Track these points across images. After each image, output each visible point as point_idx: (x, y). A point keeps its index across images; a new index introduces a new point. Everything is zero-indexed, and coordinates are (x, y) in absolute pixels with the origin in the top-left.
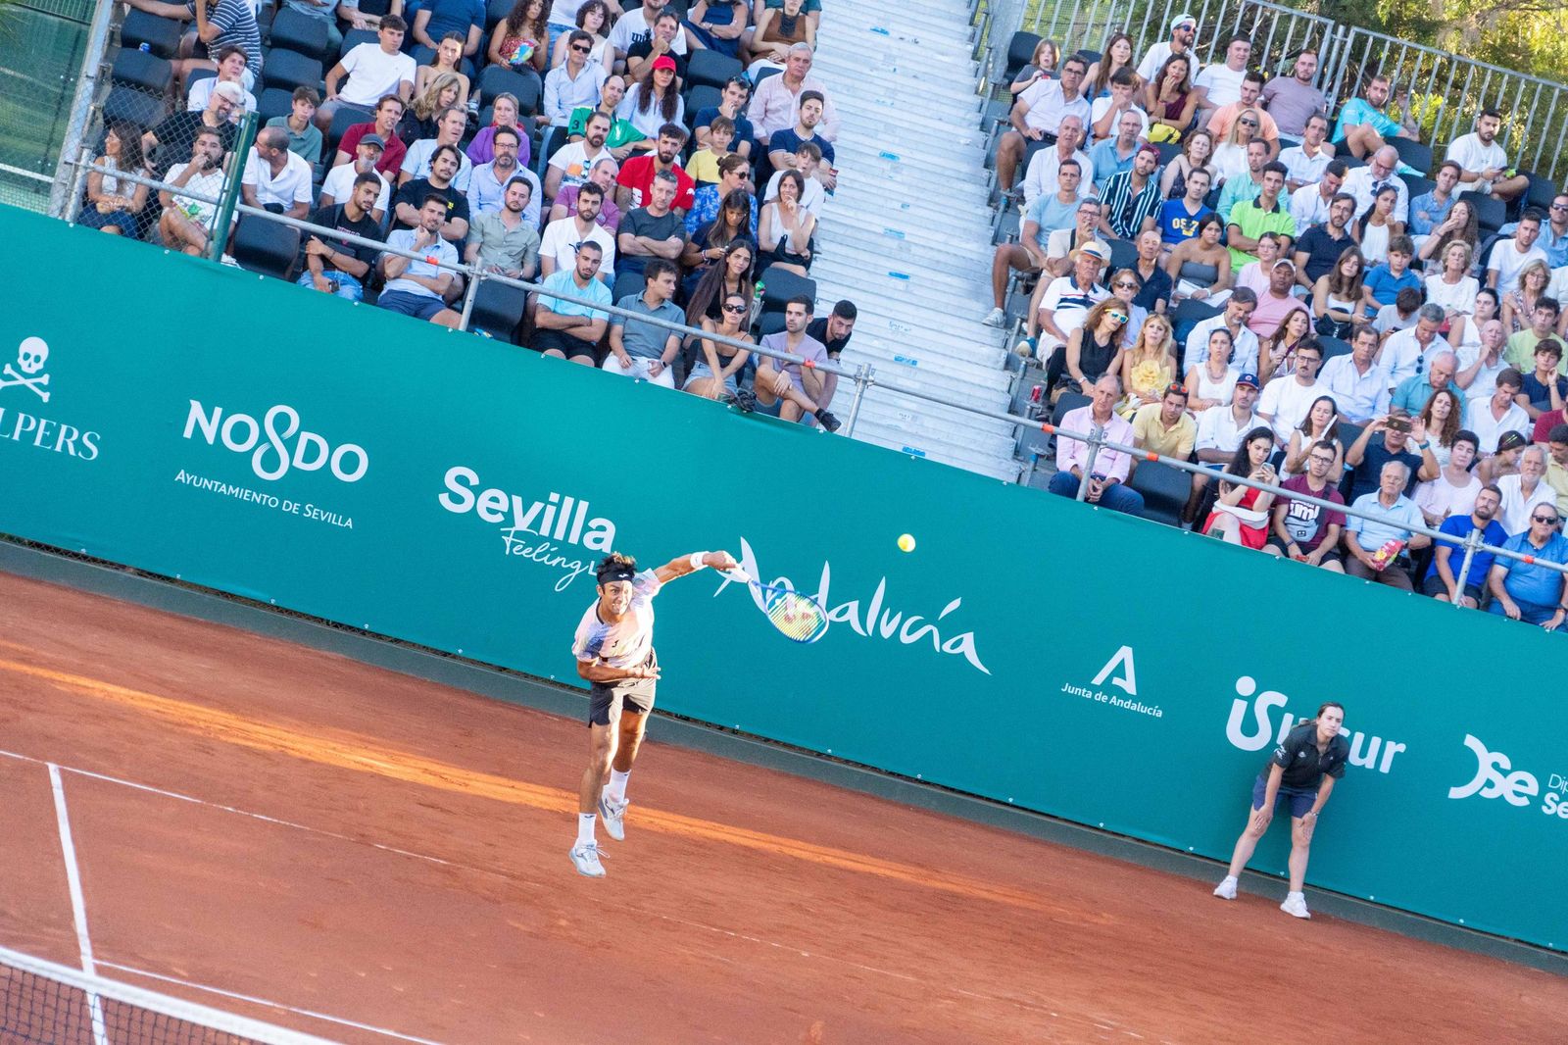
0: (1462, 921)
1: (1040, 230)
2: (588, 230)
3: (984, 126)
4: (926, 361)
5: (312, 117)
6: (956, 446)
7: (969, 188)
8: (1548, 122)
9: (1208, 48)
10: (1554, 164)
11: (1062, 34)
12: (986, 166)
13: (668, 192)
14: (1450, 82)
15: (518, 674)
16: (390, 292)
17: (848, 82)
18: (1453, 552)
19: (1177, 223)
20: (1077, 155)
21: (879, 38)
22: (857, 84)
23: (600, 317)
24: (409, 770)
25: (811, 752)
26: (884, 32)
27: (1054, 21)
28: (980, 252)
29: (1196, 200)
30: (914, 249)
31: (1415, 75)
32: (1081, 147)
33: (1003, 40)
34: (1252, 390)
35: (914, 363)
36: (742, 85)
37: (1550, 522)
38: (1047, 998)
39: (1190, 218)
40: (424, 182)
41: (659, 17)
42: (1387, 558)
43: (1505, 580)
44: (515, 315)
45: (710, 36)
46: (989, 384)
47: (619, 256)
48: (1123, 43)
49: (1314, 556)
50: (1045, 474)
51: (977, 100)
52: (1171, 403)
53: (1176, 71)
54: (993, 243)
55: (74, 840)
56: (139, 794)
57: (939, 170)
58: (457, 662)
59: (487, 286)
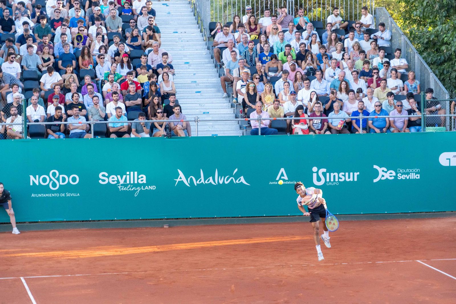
0: (386, 212)
1: (230, 70)
2: (117, 104)
3: (208, 49)
4: (211, 111)
5: (39, 96)
6: (225, 131)
7: (209, 65)
8: (349, 6)
9: (259, 13)
10: (353, 17)
11: (221, 20)
12: (212, 58)
13: (134, 87)
14: (322, 4)
15: (132, 220)
16: (72, 134)
17: (171, 47)
18: (356, 121)
19: (264, 58)
20: (234, 49)
21: (176, 34)
22: (173, 47)
23: (125, 125)
24: (111, 252)
25: (211, 218)
26: (176, 32)
27: (218, 17)
28: (217, 80)
29: (267, 51)
30: (200, 84)
31: (312, 5)
32: (234, 47)
33: (207, 26)
34: (295, 95)
35: (208, 113)
36: (145, 56)
37: (379, 106)
38: (288, 262)
39: (267, 56)
40: (72, 103)
41: (119, 45)
42: (341, 126)
43: (372, 124)
44: (105, 130)
45: (133, 46)
46: (229, 113)
47: (127, 108)
48: (237, 17)
49: (323, 131)
50: (249, 131)
51: (205, 42)
52: (276, 104)
53: (252, 19)
54: (219, 77)
55: (32, 295)
56: (45, 278)
57: (200, 63)
58: (116, 222)
59: (96, 125)
